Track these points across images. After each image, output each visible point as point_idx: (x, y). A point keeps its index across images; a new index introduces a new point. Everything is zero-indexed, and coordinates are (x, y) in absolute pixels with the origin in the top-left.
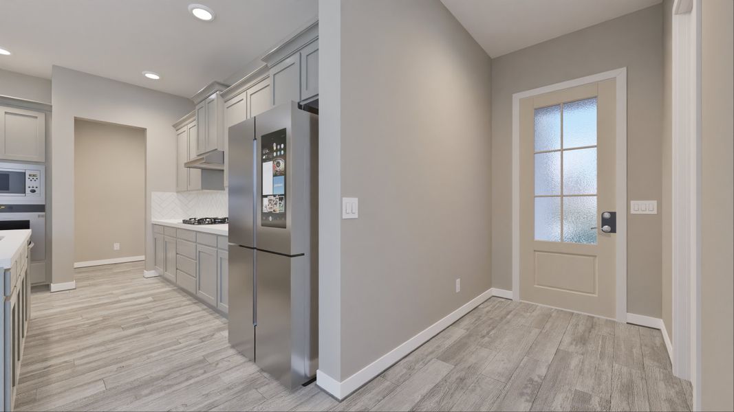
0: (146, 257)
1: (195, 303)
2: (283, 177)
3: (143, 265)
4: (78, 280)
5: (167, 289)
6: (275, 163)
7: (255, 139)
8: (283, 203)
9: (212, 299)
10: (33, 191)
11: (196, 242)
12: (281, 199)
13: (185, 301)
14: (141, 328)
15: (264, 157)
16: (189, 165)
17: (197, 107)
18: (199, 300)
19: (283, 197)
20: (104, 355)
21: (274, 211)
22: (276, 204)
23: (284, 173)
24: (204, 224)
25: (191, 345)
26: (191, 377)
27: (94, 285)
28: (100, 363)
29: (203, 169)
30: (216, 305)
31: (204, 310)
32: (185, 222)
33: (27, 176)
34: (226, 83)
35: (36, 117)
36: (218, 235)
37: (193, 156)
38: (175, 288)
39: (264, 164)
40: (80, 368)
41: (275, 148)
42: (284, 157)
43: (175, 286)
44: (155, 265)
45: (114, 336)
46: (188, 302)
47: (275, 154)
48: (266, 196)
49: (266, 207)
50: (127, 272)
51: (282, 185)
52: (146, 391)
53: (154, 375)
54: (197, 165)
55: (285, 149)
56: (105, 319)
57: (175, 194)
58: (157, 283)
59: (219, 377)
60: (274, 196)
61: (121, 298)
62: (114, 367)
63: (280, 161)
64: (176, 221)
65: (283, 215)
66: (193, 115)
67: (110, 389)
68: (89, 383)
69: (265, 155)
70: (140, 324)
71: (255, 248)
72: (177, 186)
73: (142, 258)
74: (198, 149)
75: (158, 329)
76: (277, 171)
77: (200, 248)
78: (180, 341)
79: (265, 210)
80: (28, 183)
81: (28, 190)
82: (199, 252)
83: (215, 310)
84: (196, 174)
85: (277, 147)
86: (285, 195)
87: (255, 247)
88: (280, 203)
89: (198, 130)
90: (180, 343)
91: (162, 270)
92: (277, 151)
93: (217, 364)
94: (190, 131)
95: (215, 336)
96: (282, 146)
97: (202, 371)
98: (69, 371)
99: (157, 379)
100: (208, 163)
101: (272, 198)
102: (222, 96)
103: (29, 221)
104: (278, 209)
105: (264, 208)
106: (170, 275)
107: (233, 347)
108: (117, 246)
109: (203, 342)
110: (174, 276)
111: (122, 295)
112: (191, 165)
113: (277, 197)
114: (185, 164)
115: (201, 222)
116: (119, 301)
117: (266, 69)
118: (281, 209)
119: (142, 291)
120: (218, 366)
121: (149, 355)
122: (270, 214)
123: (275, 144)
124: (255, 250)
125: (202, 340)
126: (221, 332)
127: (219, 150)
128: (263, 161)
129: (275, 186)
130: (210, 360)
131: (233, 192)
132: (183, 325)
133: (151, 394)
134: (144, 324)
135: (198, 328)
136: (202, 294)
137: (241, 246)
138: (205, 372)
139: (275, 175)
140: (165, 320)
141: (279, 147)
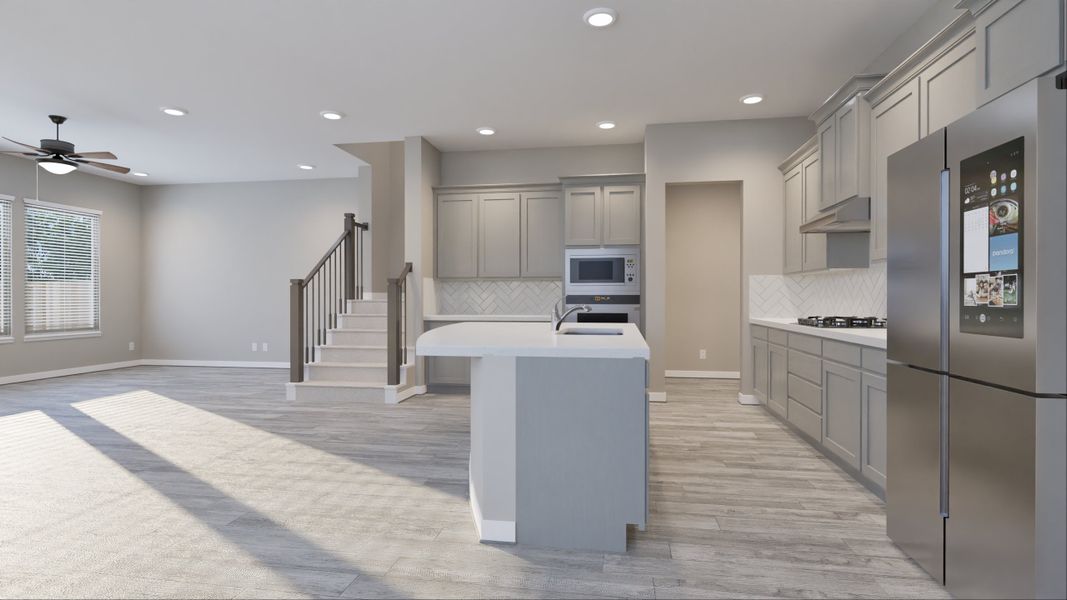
0: (741, 375)
1: (819, 457)
2: (1016, 235)
3: (739, 385)
4: (669, 392)
5: (773, 426)
6: (995, 209)
7: (946, 168)
8: (1014, 287)
9: (851, 456)
10: (630, 279)
11: (821, 356)
12: (1009, 280)
13: (802, 448)
14: (748, 471)
15: (967, 201)
16: (805, 229)
17: (820, 131)
18: (827, 454)
19: (1012, 277)
20: (711, 490)
21: (991, 303)
22: (996, 290)
23: (1019, 228)
24: (835, 326)
25: (822, 517)
26: (828, 562)
27: (685, 402)
28: (709, 497)
29: (830, 234)
30: (859, 468)
31: (836, 471)
32: (802, 322)
33: (626, 263)
34: (873, 73)
35: (632, 192)
36: (862, 346)
37: (813, 213)
38: (785, 427)
39: (966, 213)
40: (689, 495)
41: (994, 181)
42: (1019, 196)
43: (785, 425)
44: (754, 387)
45: (716, 470)
46: (807, 453)
47: (994, 192)
48: (972, 275)
49: (972, 296)
50: (719, 391)
51: (1013, 251)
52: (769, 553)
53: (775, 537)
54: (819, 227)
55: (1020, 180)
56: (704, 446)
57: (781, 277)
58: (755, 414)
59: (874, 581)
60: (992, 274)
61: (718, 424)
62: (725, 508)
63: (1008, 205)
64: (788, 320)
65: (1016, 313)
66: (814, 144)
67: (725, 531)
68: (702, 515)
69: (969, 196)
70: (745, 465)
71: (946, 374)
72: (785, 264)
73: (737, 375)
74: (822, 200)
75: (769, 478)
76: (999, 225)
77: (829, 366)
78: (804, 505)
79: (969, 302)
80: (627, 271)
81: (626, 278)
82: (827, 372)
83: (856, 476)
84: (817, 242)
85: (998, 177)
86: (1021, 270)
87: (945, 369)
88: (1006, 288)
89: (822, 165)
90: (804, 509)
91: (765, 396)
92: (998, 186)
93: (869, 560)
94: (807, 172)
95: (859, 518)
96: (1014, 174)
97: (845, 560)
98: (680, 494)
99: (779, 543)
100: (842, 222)
101: (988, 277)
102: (868, 99)
103: (627, 314)
104: (1003, 298)
105: (966, 297)
106: (778, 405)
107: (896, 545)
108: (703, 354)
109: (839, 518)
110: (784, 409)
111: (717, 421)
112: (811, 229)
113: (999, 275)
114: (801, 228)
115: (830, 322)
116: (714, 429)
117: (968, 18)
118: (1010, 299)
119: (737, 422)
120: (870, 564)
121: (764, 509)
122: (982, 309)
123: (994, 172)
124: (946, 377)
125: (838, 516)
126: (872, 515)
127: (860, 196)
128: (964, 208)
129: (995, 253)
130: (856, 549)
131: (897, 269)
132: (804, 484)
133: (772, 558)
134: (751, 467)
135: (829, 496)
136: (831, 443)
137: (911, 366)
138: (848, 564)
139: (993, 233)
140: (776, 468)
141: (1004, 177)
